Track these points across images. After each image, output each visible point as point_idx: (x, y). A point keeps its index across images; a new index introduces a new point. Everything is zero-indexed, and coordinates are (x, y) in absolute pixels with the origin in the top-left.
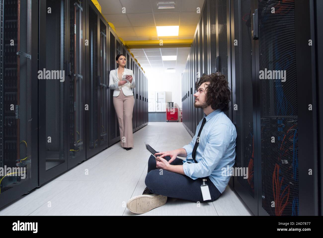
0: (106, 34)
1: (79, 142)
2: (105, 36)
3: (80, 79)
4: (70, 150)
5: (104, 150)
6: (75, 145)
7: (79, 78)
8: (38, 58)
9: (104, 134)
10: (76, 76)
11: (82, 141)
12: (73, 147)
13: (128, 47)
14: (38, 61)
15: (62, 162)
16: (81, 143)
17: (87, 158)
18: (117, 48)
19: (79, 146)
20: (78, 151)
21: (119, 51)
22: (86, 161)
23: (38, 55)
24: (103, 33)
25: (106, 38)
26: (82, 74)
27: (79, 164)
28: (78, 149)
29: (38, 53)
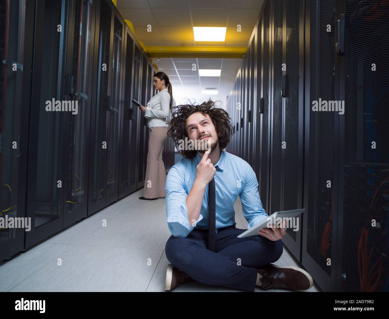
0: (121, 36)
1: (78, 191)
2: (120, 38)
3: (84, 99)
4: (67, 202)
5: (112, 204)
6: (73, 194)
7: (82, 98)
8: (32, 70)
9: (112, 182)
10: (78, 95)
11: (82, 190)
12: (70, 198)
13: (150, 55)
14: (32, 72)
15: (53, 218)
16: (81, 193)
17: (89, 215)
18: (135, 56)
19: (78, 197)
20: (76, 204)
21: (138, 61)
22: (86, 218)
23: (32, 65)
24: (117, 35)
25: (121, 42)
26: (87, 93)
27: (78, 222)
28: (77, 200)
29: (32, 62)
